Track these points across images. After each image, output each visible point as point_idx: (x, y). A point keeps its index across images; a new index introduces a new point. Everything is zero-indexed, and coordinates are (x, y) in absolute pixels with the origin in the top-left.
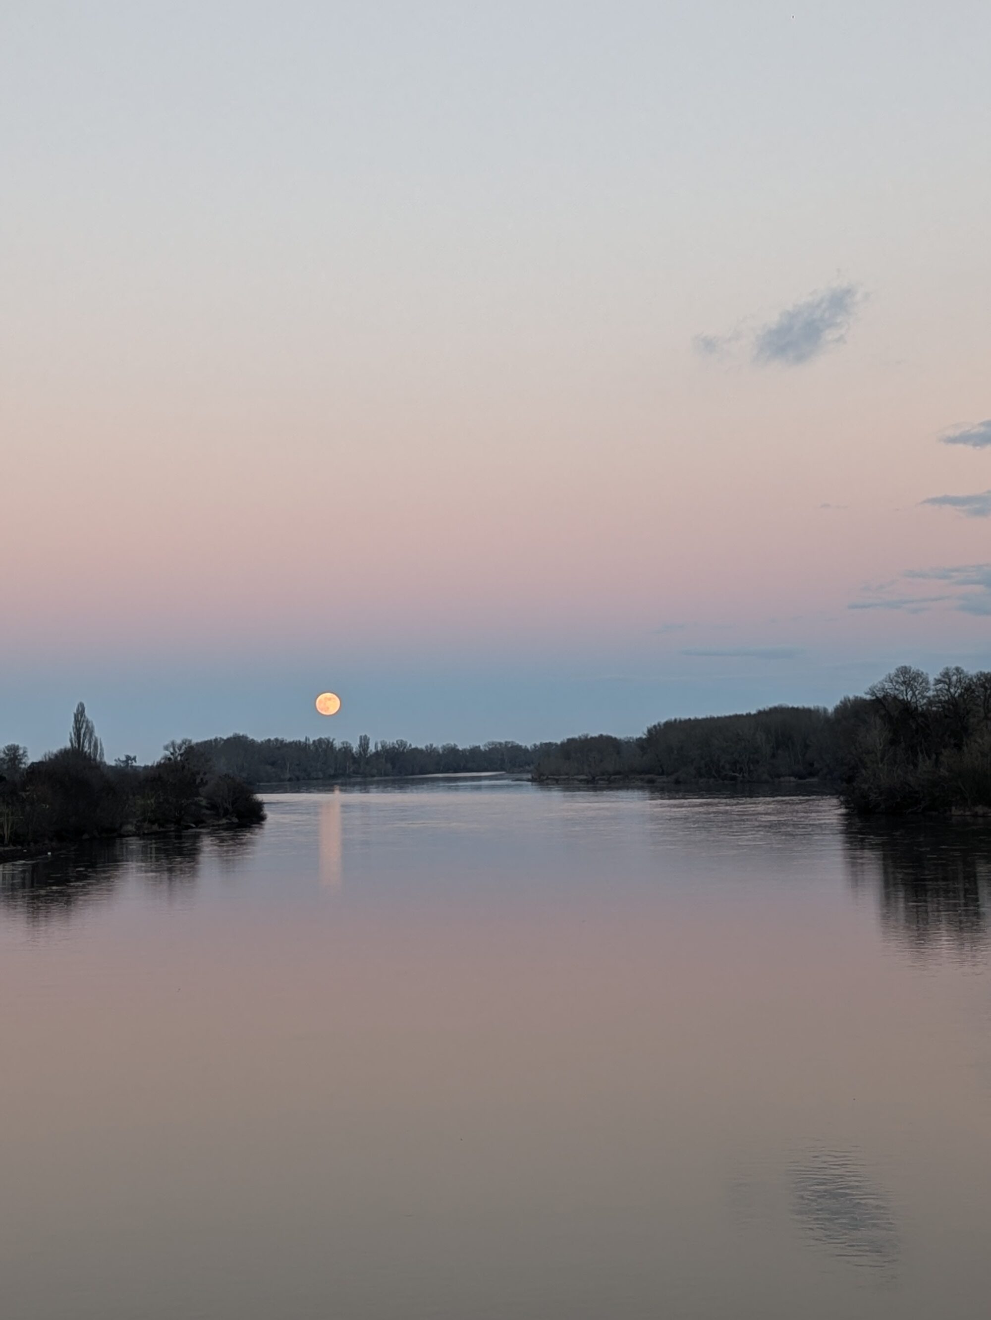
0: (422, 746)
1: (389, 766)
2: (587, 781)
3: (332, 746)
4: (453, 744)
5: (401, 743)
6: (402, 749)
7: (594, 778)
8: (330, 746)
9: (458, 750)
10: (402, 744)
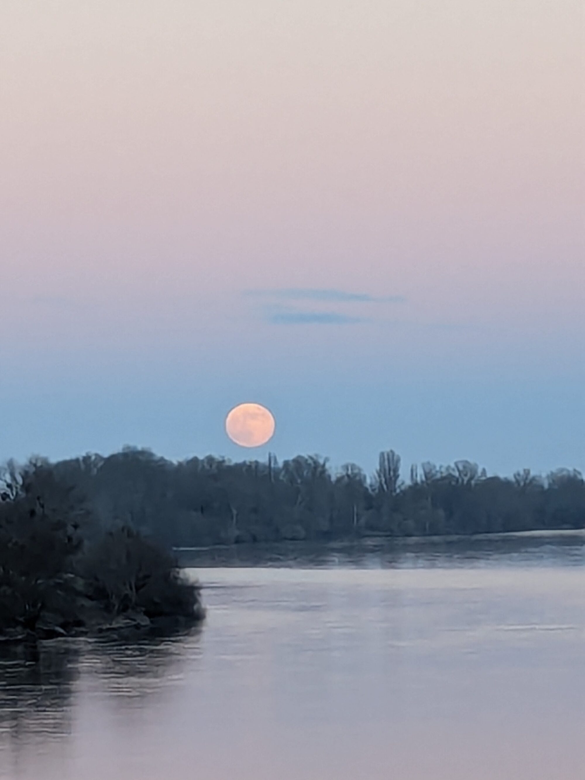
1: (441, 513)
3: (324, 471)
4: (571, 469)
5: (464, 467)
6: (466, 479)
8: (318, 473)
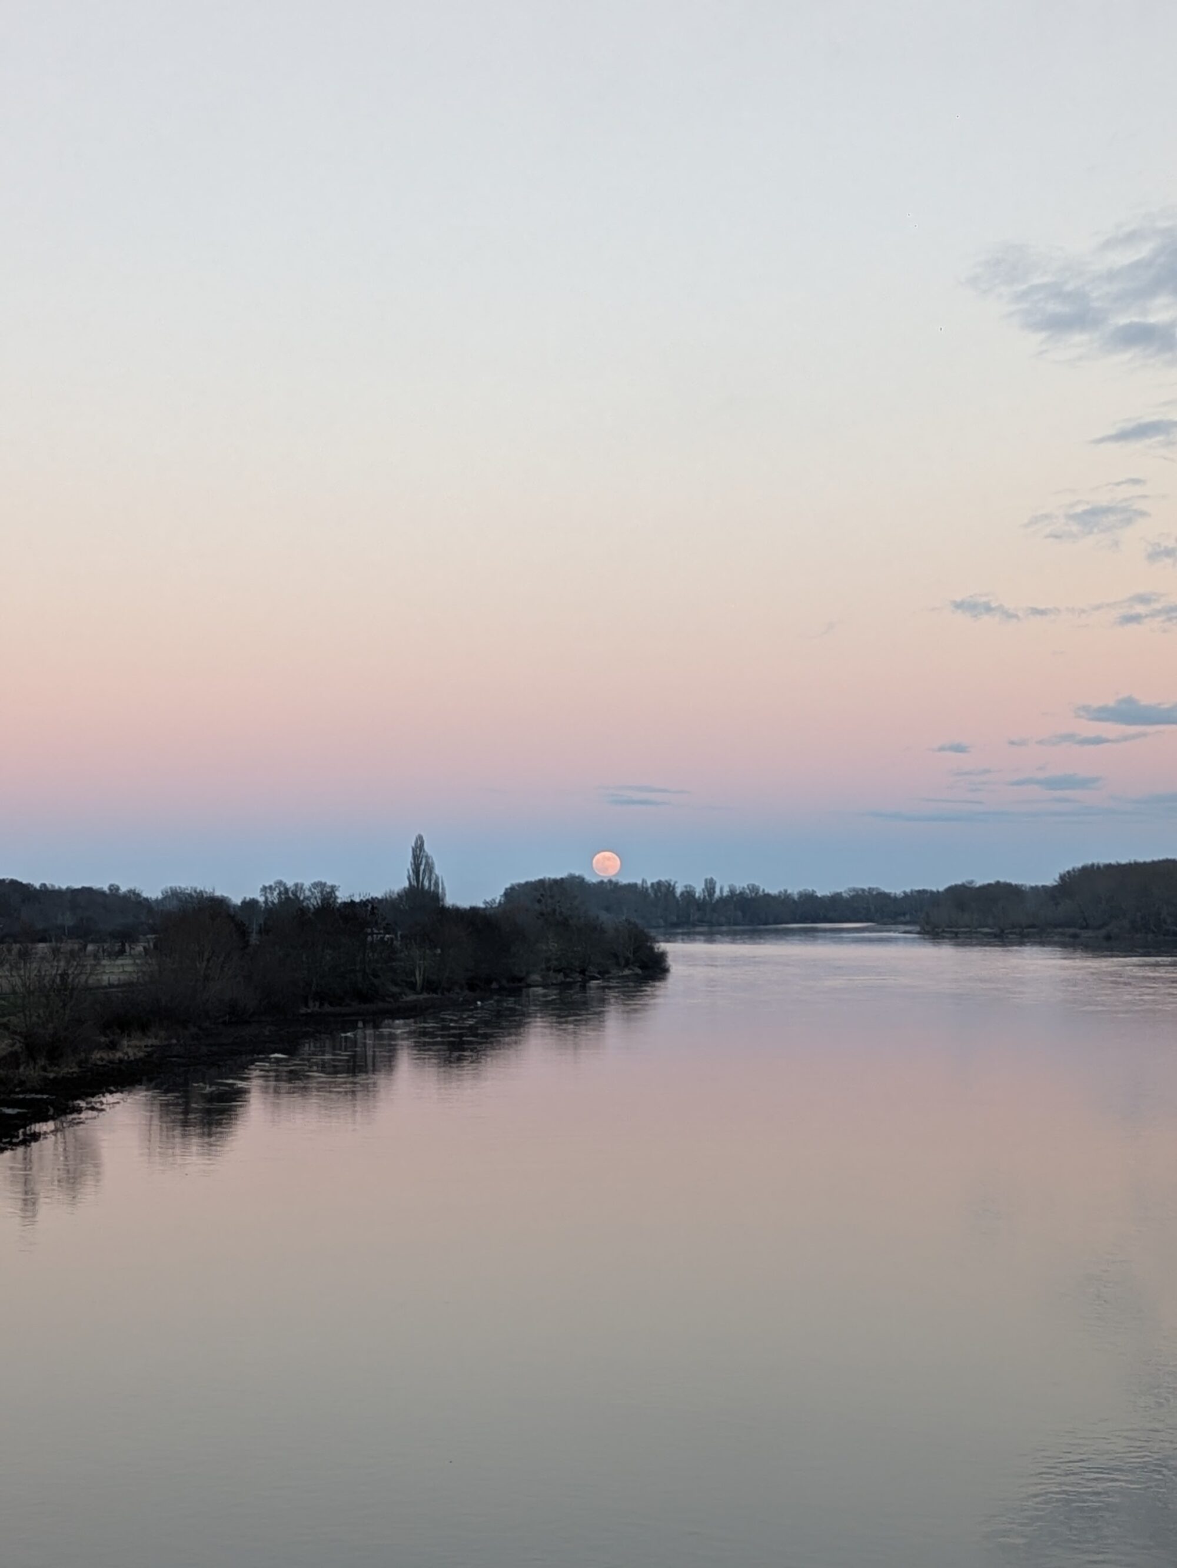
0: (773, 891)
1: (739, 914)
2: (995, 936)
3: (674, 888)
4: (810, 889)
5: (753, 887)
6: (753, 895)
7: (1002, 931)
8: (671, 889)
9: (817, 896)
10: (754, 889)
